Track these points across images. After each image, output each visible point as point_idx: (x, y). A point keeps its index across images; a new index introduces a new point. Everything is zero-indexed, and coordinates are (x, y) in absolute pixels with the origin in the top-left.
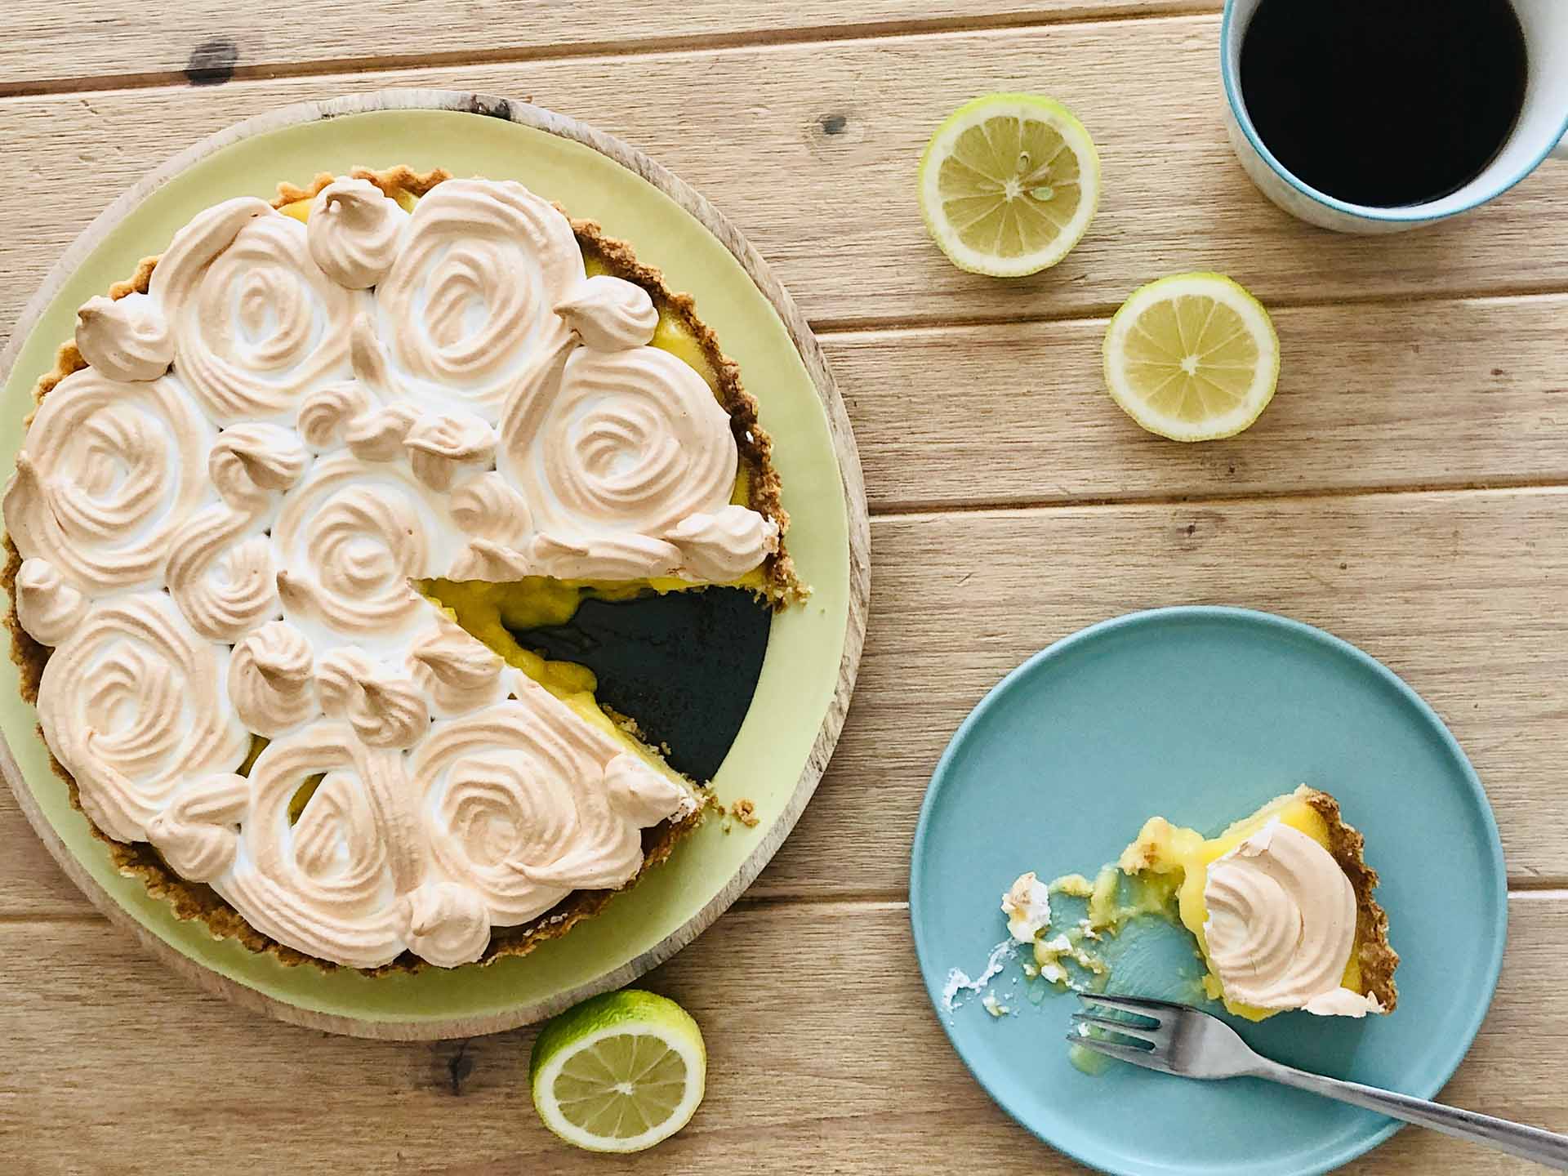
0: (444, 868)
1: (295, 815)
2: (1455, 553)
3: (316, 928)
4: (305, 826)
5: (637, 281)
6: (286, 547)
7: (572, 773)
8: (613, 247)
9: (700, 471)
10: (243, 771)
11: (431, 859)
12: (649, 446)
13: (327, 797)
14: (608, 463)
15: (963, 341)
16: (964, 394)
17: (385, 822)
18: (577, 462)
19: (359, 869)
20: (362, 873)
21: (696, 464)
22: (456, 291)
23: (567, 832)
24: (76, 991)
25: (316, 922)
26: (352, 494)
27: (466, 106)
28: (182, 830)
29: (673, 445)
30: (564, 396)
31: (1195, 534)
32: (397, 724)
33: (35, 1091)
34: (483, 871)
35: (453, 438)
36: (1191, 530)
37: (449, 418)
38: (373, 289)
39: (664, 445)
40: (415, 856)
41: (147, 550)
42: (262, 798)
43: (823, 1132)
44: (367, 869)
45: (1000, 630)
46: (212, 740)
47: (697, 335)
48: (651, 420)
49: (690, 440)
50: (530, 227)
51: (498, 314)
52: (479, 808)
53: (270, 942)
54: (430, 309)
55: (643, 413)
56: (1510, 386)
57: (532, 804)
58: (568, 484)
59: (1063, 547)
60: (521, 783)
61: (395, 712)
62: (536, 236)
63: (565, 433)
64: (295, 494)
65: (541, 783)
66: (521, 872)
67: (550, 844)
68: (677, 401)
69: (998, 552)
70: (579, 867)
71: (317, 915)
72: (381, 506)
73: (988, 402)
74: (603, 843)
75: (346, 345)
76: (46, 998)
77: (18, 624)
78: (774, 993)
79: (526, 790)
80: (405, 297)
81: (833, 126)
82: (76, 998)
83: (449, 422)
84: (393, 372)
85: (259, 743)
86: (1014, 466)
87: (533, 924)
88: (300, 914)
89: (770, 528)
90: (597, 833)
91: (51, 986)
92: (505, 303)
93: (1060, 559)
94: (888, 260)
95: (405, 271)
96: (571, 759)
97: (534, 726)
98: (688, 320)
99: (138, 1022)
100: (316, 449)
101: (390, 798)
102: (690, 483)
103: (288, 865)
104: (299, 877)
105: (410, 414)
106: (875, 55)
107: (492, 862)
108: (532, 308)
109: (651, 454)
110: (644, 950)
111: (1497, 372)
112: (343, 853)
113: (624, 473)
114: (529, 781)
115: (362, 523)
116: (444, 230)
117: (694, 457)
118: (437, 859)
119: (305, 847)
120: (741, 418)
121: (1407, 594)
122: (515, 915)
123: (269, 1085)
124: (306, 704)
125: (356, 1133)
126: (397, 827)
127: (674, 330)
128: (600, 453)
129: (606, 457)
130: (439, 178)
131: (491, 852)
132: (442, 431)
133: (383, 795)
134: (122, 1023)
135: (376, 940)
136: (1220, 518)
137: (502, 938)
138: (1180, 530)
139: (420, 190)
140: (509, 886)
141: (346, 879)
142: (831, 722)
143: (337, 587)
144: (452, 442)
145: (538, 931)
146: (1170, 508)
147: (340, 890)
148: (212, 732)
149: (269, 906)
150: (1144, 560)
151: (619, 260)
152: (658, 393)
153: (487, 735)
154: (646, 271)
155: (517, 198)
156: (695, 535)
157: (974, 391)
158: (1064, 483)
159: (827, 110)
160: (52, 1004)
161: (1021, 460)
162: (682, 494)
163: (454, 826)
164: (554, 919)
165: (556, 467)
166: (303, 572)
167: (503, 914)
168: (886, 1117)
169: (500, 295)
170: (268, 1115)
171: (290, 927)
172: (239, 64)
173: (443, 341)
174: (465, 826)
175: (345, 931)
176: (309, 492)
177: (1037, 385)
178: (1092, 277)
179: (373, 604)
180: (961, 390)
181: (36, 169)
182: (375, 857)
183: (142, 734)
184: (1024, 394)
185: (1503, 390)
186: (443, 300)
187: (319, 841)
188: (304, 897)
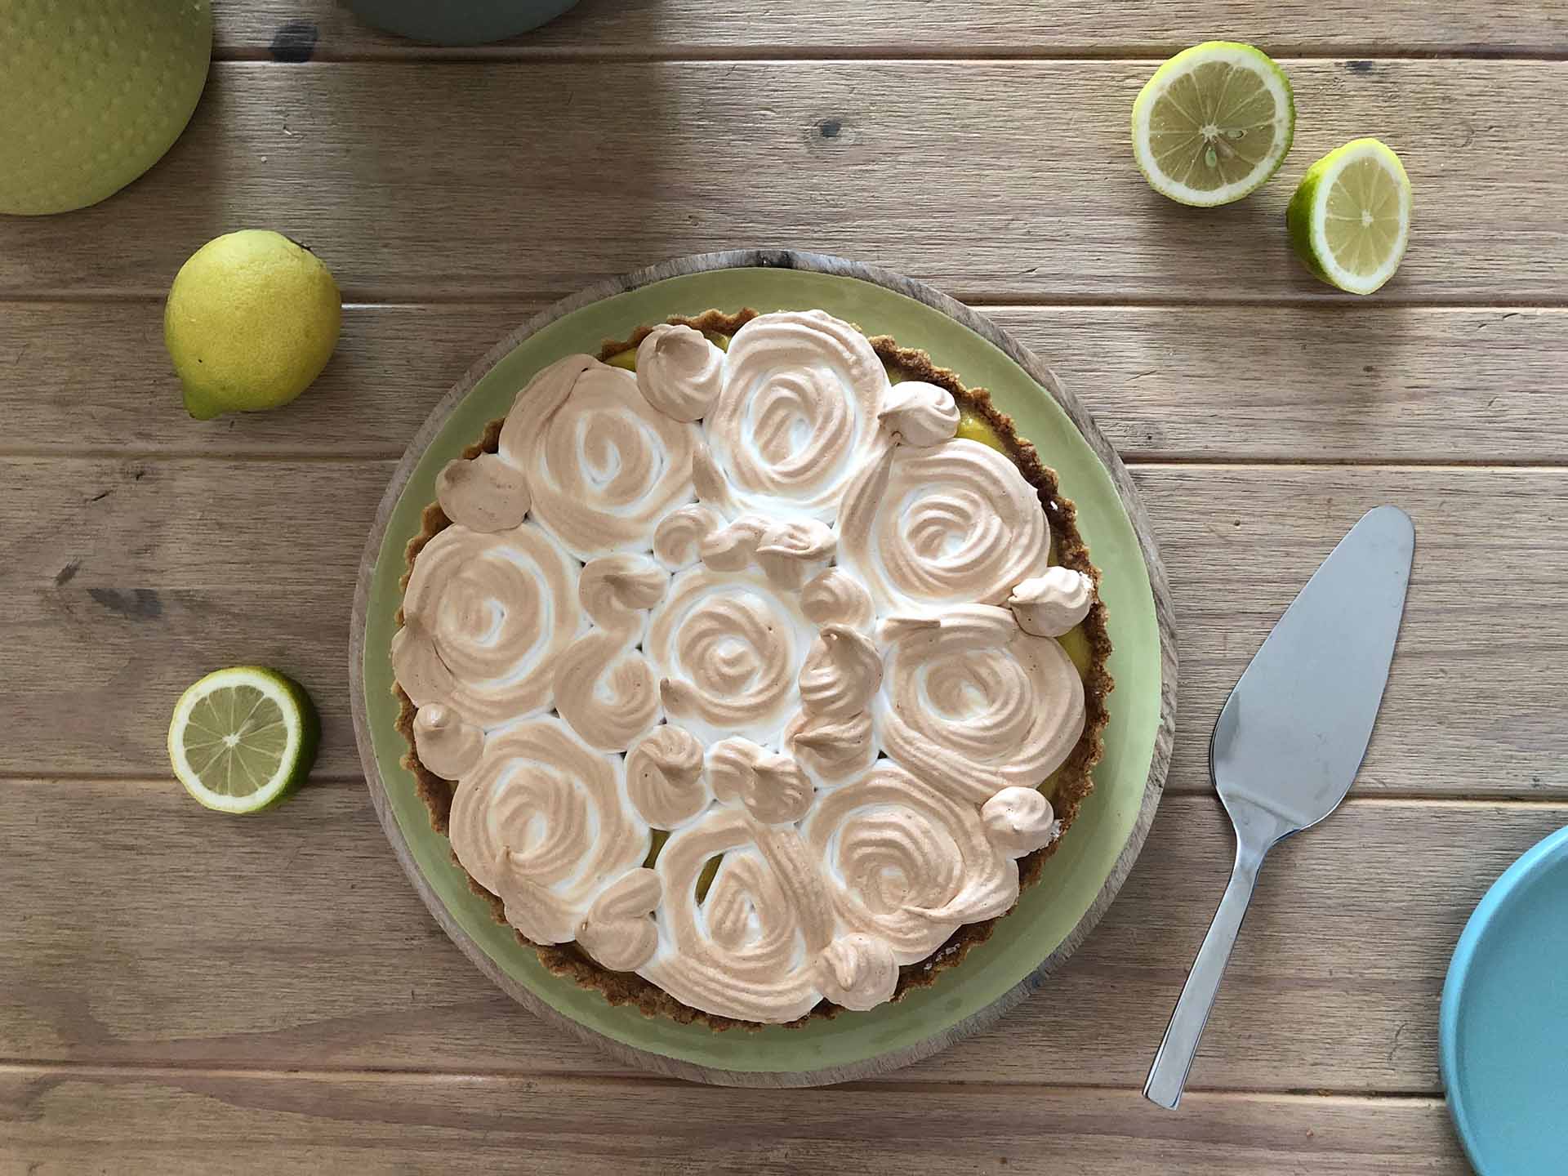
0: (849, 923)
3: (745, 997)
4: (717, 903)
5: (936, 383)
6: (661, 658)
7: (952, 820)
8: (910, 357)
9: (1024, 540)
10: (649, 863)
11: (835, 915)
12: (974, 526)
13: (732, 875)
14: (939, 545)
17: (794, 892)
18: (910, 549)
19: (773, 937)
20: (776, 940)
21: (1020, 535)
22: (781, 413)
23: (956, 872)
25: (743, 990)
26: (711, 602)
27: (752, 262)
28: (609, 927)
29: (996, 521)
30: (891, 489)
32: (791, 802)
34: (883, 918)
35: (800, 540)
37: (796, 523)
38: (701, 421)
39: (988, 523)
40: (826, 915)
42: (674, 883)
44: (780, 936)
47: (992, 424)
48: (973, 502)
49: (1011, 515)
50: (840, 347)
51: (822, 429)
52: (871, 864)
53: (698, 1013)
54: (759, 431)
55: (965, 497)
57: (924, 855)
58: (906, 570)
60: (908, 834)
61: (789, 792)
62: (846, 354)
63: (896, 524)
64: (661, 610)
65: (926, 833)
66: (921, 915)
67: (944, 888)
68: (996, 482)
70: (975, 904)
71: (742, 984)
72: (742, 610)
74: (989, 880)
75: (689, 470)
77: (421, 765)
79: (915, 841)
80: (734, 424)
83: (795, 527)
84: (735, 493)
85: (659, 838)
87: (931, 959)
88: (728, 986)
89: (1087, 581)
90: (983, 870)
92: (828, 418)
95: (732, 401)
96: (952, 811)
97: (910, 782)
98: (983, 412)
100: (673, 568)
101: (795, 867)
102: (1015, 554)
103: (706, 941)
104: (718, 953)
105: (762, 526)
107: (890, 910)
108: (850, 418)
109: (979, 531)
112: (754, 922)
113: (954, 554)
114: (917, 833)
115: (725, 626)
116: (763, 360)
117: (1015, 532)
118: (842, 915)
119: (722, 922)
120: (1046, 490)
122: (920, 954)
124: (702, 794)
126: (806, 895)
127: (972, 423)
128: (932, 537)
129: (936, 542)
130: (746, 317)
131: (888, 900)
132: (792, 536)
133: (789, 867)
135: (796, 997)
137: (911, 975)
139: (731, 329)
140: (912, 930)
141: (760, 947)
142: (1162, 743)
143: (713, 686)
144: (801, 544)
145: (937, 963)
147: (757, 958)
149: (697, 983)
151: (918, 368)
152: (978, 478)
154: (941, 374)
155: (825, 324)
156: (1037, 598)
162: (1009, 564)
163: (853, 883)
164: (948, 951)
165: (893, 557)
166: (681, 676)
167: (907, 954)
169: (821, 410)
171: (719, 999)
173: (775, 457)
174: (864, 880)
175: (769, 994)
176: (673, 607)
179: (748, 695)
182: (787, 922)
183: (555, 847)
186: (771, 422)
187: (732, 916)
188: (725, 970)
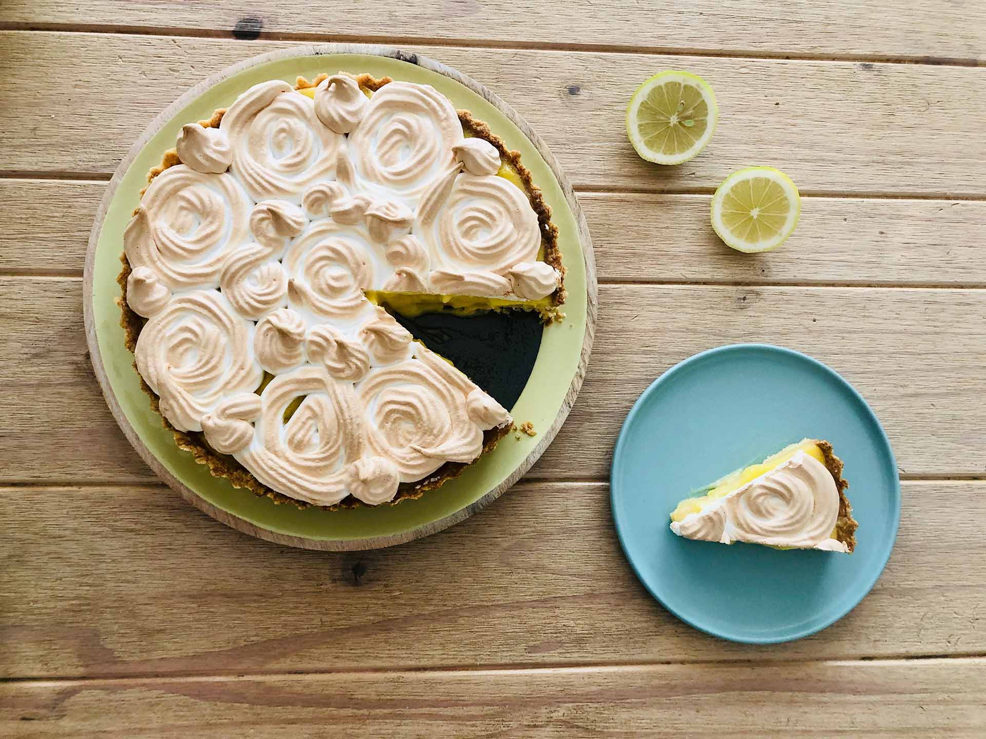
0: (375, 449)
1: (287, 419)
2: (865, 316)
3: (299, 481)
4: (295, 423)
5: (491, 142)
6: (291, 268)
7: (449, 398)
8: (479, 125)
9: (524, 241)
10: (259, 392)
11: (367, 443)
12: (497, 226)
13: (309, 408)
14: (475, 234)
15: (636, 200)
16: (637, 226)
17: (344, 420)
18: (457, 233)
19: (327, 448)
20: (327, 450)
21: (522, 237)
22: (396, 138)
23: (446, 430)
24: (133, 526)
25: (300, 478)
26: (332, 241)
27: (394, 55)
28: (223, 422)
29: (511, 226)
30: (453, 196)
31: (746, 301)
32: (354, 367)
33: (102, 585)
34: (397, 451)
35: (393, 213)
36: (744, 299)
37: (391, 202)
38: (347, 135)
39: (505, 226)
40: (361, 440)
41: (211, 265)
42: (271, 407)
43: (557, 604)
44: (330, 448)
45: (652, 344)
46: (243, 373)
47: (520, 174)
48: (500, 213)
49: (519, 225)
50: (438, 108)
51: (419, 151)
52: (395, 416)
53: (269, 490)
54: (380, 147)
55: (495, 208)
56: (887, 239)
57: (428, 414)
58: (453, 244)
59: (684, 304)
60: (421, 402)
61: (354, 360)
62: (441, 113)
63: (452, 216)
64: (298, 241)
65: (432, 402)
66: (419, 451)
67: (436, 436)
68: (514, 202)
69: (650, 305)
70: (453, 449)
71: (299, 474)
72: (348, 248)
73: (647, 231)
74: (464, 437)
75: (333, 161)
76: (114, 530)
77: (127, 306)
78: (533, 529)
79: (424, 406)
80: (367, 139)
81: (573, 91)
82: (132, 531)
83: (391, 204)
84: (358, 178)
85: (268, 377)
86: (659, 262)
87: (421, 482)
88: (290, 473)
89: (557, 274)
90: (462, 432)
91: (118, 524)
92: (423, 146)
93: (680, 310)
94: (599, 158)
95: (367, 127)
96: (449, 390)
97: (429, 372)
98: (516, 166)
99: (170, 545)
100: (312, 217)
101: (348, 407)
102: (519, 247)
103: (283, 445)
104: (290, 453)
105: (370, 199)
106: (595, 60)
107: (402, 446)
108: (437, 150)
109: (499, 229)
110: (474, 501)
111: (882, 233)
112: (316, 439)
113: (482, 240)
114: (427, 402)
115: (338, 257)
116: (391, 106)
117: (520, 235)
118: (371, 444)
119: (294, 435)
120: (543, 217)
121: (844, 335)
122: (414, 476)
123: (247, 580)
124: (299, 355)
125: (296, 608)
126: (351, 423)
127: (508, 169)
128: (472, 227)
129: (474, 230)
130: (386, 82)
131: (402, 441)
132: (387, 209)
133: (344, 406)
134: (160, 545)
135: (333, 489)
136: (758, 294)
137: (405, 489)
138: (739, 299)
139: (375, 87)
140: (412, 459)
141: (317, 454)
142: (576, 383)
143: (321, 291)
144: (393, 215)
145: (424, 486)
146: (735, 288)
147: (313, 460)
148: (243, 369)
149: (271, 469)
150: (721, 312)
151: (482, 132)
152: (504, 198)
153: (402, 376)
154: (495, 138)
155: (431, 93)
156: (524, 272)
157: (641, 224)
158: (684, 272)
159: (570, 83)
160: (119, 534)
161: (664, 260)
162: (514, 253)
163: (382, 426)
164: (432, 480)
165: (447, 234)
166: (301, 281)
167: (406, 474)
168: (591, 596)
169: (420, 141)
170: (245, 598)
171: (283, 481)
172: (263, 30)
173: (387, 163)
174: (388, 425)
175: (315, 483)
176: (306, 239)
177: (671, 223)
178: (698, 174)
179: (340, 302)
180: (636, 224)
181: (144, 73)
182: (336, 441)
183: (201, 368)
184: (665, 228)
185: (884, 241)
186: (388, 142)
187: (302, 432)
188: (292, 464)
